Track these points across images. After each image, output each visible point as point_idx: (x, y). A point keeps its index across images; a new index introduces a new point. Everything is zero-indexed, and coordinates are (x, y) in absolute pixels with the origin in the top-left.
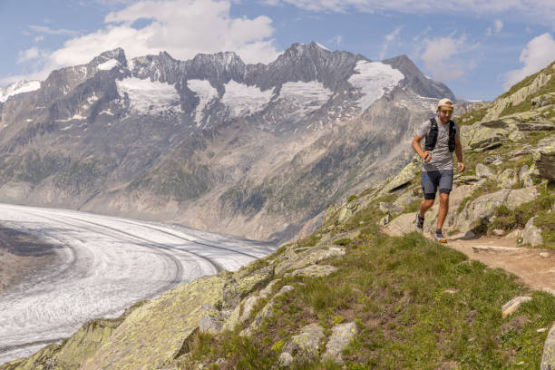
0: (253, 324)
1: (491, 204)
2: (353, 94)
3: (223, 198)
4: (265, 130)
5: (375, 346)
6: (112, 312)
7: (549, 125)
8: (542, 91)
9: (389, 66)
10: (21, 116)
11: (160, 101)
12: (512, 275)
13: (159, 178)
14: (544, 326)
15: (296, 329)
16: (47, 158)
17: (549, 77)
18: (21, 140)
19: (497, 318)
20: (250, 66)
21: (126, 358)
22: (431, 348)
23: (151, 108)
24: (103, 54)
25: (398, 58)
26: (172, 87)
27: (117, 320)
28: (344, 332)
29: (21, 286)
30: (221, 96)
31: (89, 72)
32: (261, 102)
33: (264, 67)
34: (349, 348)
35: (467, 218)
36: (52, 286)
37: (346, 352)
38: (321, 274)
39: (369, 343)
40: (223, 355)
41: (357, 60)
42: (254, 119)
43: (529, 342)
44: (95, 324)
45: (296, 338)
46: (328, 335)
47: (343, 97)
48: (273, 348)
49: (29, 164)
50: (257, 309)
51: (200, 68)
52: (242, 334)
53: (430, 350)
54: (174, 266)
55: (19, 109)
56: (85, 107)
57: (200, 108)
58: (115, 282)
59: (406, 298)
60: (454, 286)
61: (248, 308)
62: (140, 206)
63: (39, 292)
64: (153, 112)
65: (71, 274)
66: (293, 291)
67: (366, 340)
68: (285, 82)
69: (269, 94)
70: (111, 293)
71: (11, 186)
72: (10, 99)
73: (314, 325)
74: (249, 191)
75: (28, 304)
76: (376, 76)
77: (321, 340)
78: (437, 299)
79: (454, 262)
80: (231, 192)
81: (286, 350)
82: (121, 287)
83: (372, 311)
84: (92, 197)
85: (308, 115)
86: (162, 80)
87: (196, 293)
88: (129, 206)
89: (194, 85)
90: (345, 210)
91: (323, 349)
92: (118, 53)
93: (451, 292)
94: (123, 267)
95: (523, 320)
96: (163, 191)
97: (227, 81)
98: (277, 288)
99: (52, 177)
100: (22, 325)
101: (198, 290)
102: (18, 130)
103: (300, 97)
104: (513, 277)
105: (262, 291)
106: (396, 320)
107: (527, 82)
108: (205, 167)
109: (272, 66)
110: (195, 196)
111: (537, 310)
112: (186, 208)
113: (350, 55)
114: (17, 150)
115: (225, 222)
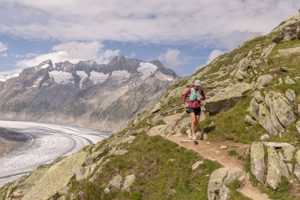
0: (94, 176)
1: (188, 122)
2: (139, 75)
3: (91, 115)
4: (106, 89)
5: (143, 184)
6: (50, 160)
7: (210, 87)
8: (208, 73)
9: (152, 64)
10: (12, 87)
11: (66, 79)
12: (196, 152)
13: (67, 109)
14: (208, 174)
15: (111, 178)
16: (22, 102)
17: (210, 68)
18: (12, 96)
19: (190, 170)
20: (99, 65)
21: (48, 186)
22: (165, 184)
23: (62, 82)
24: (44, 62)
25: (155, 61)
26: (70, 74)
27: (50, 165)
28: (130, 178)
29: (14, 152)
30: (89, 77)
31: (38, 69)
32: (104, 79)
33: (105, 65)
34: (132, 185)
35: (179, 127)
36: (26, 152)
37: (131, 187)
38: (121, 154)
39: (140, 182)
40: (82, 190)
41: (140, 62)
42: (102, 85)
43: (203, 181)
44: (42, 167)
45: (111, 182)
46: (124, 180)
47: (135, 76)
48: (102, 186)
49: (16, 105)
50: (96, 169)
51: (81, 66)
52: (90, 180)
53: (165, 185)
54: (73, 142)
55: (11, 84)
56: (37, 82)
57: (81, 81)
58: (50, 149)
59: (155, 163)
60: (173, 157)
61: (92, 169)
62: (59, 120)
63: (21, 154)
64: (63, 84)
65: (33, 146)
66: (110, 162)
67: (139, 181)
68: (113, 71)
69: (107, 75)
70: (49, 153)
71: (9, 114)
72: (8, 80)
73: (118, 176)
74: (101, 112)
75: (16, 159)
76: (147, 68)
77: (121, 182)
78: (167, 163)
79: (173, 148)
80: (94, 113)
81: (107, 187)
82: (53, 151)
83: (141, 169)
84: (41, 117)
85: (123, 83)
86: (66, 71)
87: (75, 159)
88: (55, 120)
89: (79, 73)
90: (136, 120)
91: (122, 186)
92: (49, 62)
93: (172, 160)
94: (53, 143)
95: (200, 171)
96: (68, 113)
97: (91, 71)
98: (104, 160)
99: (25, 109)
100: (15, 167)
101: (76, 158)
102: (11, 92)
103: (119, 76)
104: (196, 153)
105: (98, 162)
106: (151, 172)
107: (202, 70)
108: (84, 104)
109: (108, 65)
110: (80, 115)
111: (206, 167)
112: (77, 120)
113: (137, 60)
114: (11, 100)
115: (92, 124)
